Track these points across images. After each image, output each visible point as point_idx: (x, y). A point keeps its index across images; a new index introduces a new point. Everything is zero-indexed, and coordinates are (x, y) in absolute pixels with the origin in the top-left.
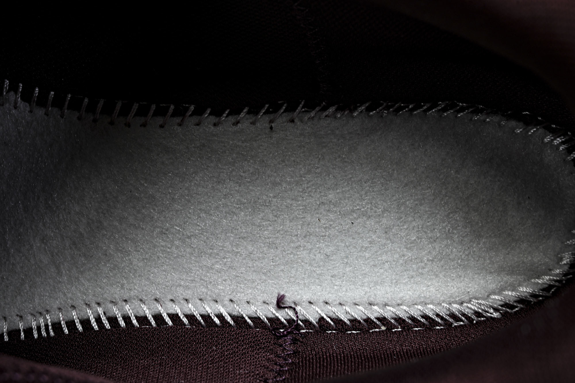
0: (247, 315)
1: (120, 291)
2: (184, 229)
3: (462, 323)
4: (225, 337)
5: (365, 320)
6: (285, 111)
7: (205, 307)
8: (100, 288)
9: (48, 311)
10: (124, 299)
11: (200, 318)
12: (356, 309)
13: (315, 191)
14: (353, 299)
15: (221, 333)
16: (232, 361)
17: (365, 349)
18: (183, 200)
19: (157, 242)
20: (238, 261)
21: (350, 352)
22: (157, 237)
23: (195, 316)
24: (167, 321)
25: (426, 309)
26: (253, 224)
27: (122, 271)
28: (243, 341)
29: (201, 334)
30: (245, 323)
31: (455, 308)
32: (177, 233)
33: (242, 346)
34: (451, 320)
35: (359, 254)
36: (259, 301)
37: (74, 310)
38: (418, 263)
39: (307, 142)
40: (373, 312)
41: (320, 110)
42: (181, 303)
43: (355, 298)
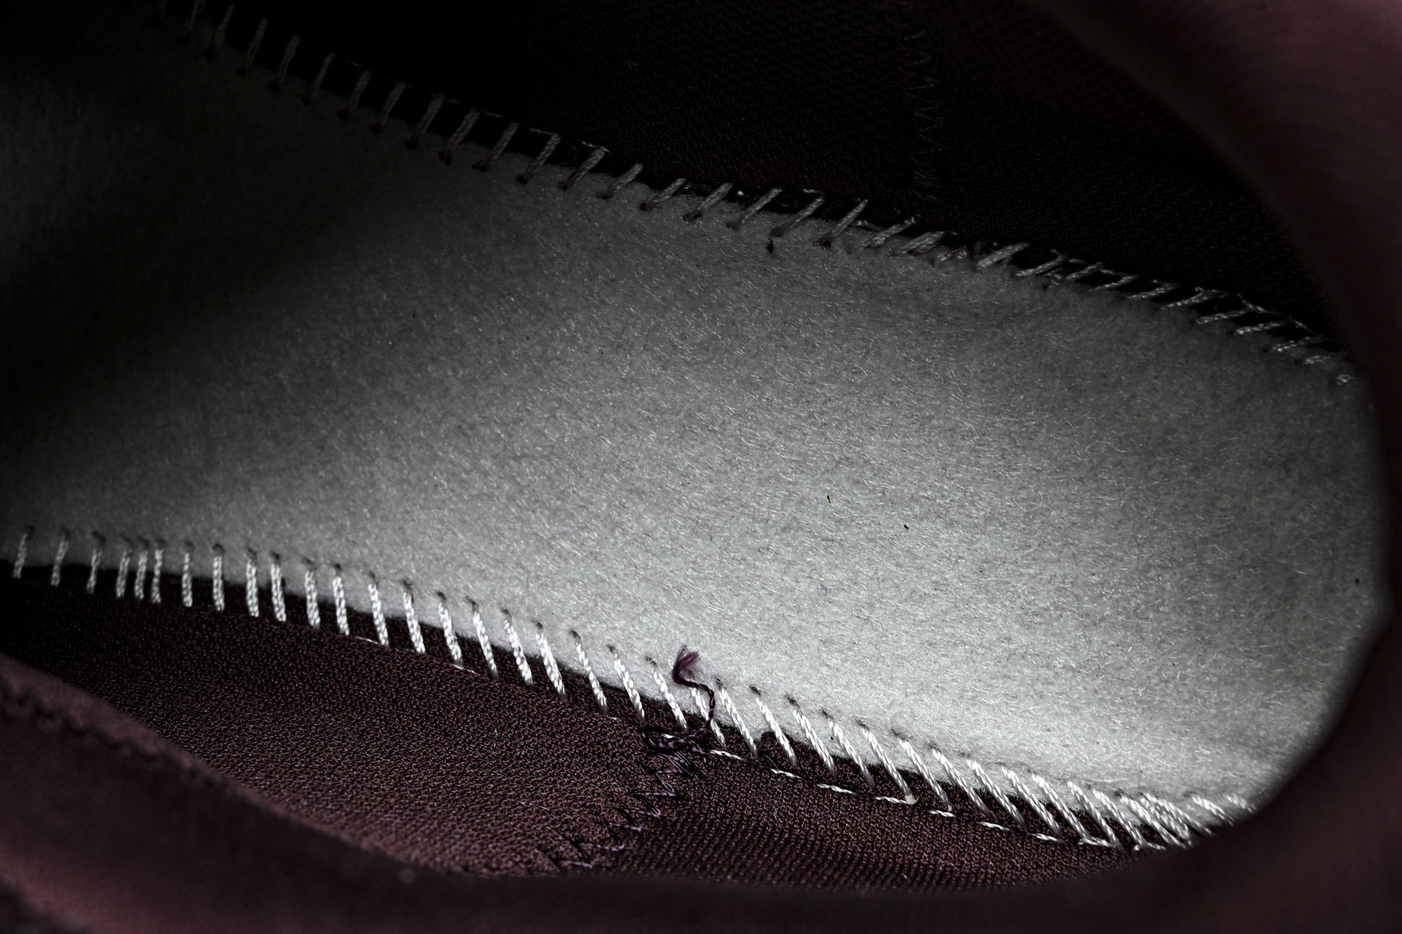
0: (598, 679)
1: (330, 540)
2: (510, 436)
3: (1104, 843)
4: (529, 714)
5: (871, 768)
6: (815, 215)
7: (509, 631)
8: (290, 522)
9: (162, 543)
10: (336, 561)
11: (491, 654)
12: (857, 736)
13: (837, 427)
14: (858, 709)
15: (524, 701)
16: (523, 775)
17: (846, 836)
18: (526, 366)
19: (441, 449)
20: (615, 544)
21: (807, 833)
22: (446, 437)
23: (480, 646)
24: (413, 639)
25: (1026, 784)
26: (671, 466)
27: (348, 496)
28: (567, 735)
29: (477, 692)
30: (588, 695)
31: (1099, 802)
32: (492, 440)
33: (563, 746)
34: (1079, 828)
35: (901, 606)
36: (636, 653)
37: (218, 555)
38: (1038, 666)
39: (848, 304)
40: (897, 755)
41: (900, 234)
42: (458, 606)
43: (863, 709)
